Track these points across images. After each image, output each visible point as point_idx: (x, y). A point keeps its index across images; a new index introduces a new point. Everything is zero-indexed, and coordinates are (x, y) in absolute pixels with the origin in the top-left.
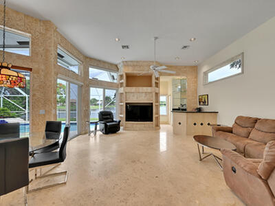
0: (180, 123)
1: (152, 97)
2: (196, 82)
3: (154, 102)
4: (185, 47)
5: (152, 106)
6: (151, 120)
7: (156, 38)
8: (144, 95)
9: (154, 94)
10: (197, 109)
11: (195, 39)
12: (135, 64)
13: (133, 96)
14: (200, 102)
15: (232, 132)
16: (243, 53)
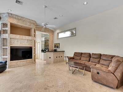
0: (50, 58)
1: (32, 43)
2: (53, 37)
3: (33, 46)
4: (56, 18)
5: (32, 49)
6: (31, 58)
7: (46, 7)
8: (26, 41)
9: (33, 41)
10: (55, 50)
11: (62, 16)
12: (20, 18)
13: (18, 41)
14: (55, 47)
15: (74, 59)
16: (76, 28)
